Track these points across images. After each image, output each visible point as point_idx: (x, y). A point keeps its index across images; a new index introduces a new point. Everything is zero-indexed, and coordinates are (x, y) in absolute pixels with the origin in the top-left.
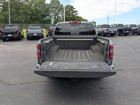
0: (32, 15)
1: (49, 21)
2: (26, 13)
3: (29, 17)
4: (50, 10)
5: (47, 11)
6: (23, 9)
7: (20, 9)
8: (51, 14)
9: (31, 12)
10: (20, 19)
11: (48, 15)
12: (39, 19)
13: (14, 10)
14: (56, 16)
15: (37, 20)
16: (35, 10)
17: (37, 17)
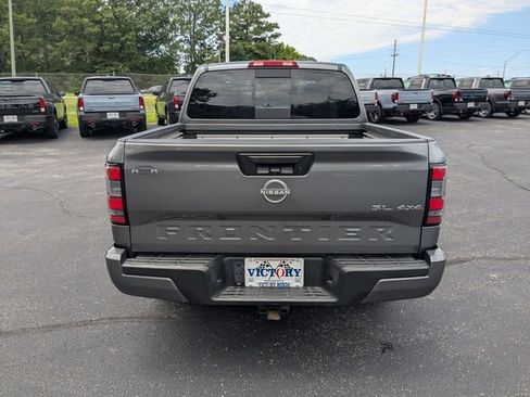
0: (102, 38)
1: (168, 64)
2: (77, 33)
3: (90, 47)
4: (171, 20)
5: (161, 25)
6: (66, 16)
7: (54, 14)
8: (176, 36)
9: (96, 29)
10: (56, 53)
11: (164, 39)
12: (128, 54)
13: (30, 20)
14: (195, 42)
15: (121, 60)
16: (111, 19)
17: (121, 48)
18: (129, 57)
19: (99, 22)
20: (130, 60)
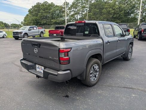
0: (115, 13)
2: (109, 12)
3: (111, 16)
4: (136, 6)
5: (132, 8)
6: (106, 8)
7: (103, 8)
8: (137, 11)
9: (113, 11)
10: (102, 18)
11: (133, 13)
13: (97, 10)
14: (143, 13)
15: (119, 19)
16: (118, 8)
17: (119, 16)
18: (121, 18)
19: (114, 9)
20: (122, 19)
